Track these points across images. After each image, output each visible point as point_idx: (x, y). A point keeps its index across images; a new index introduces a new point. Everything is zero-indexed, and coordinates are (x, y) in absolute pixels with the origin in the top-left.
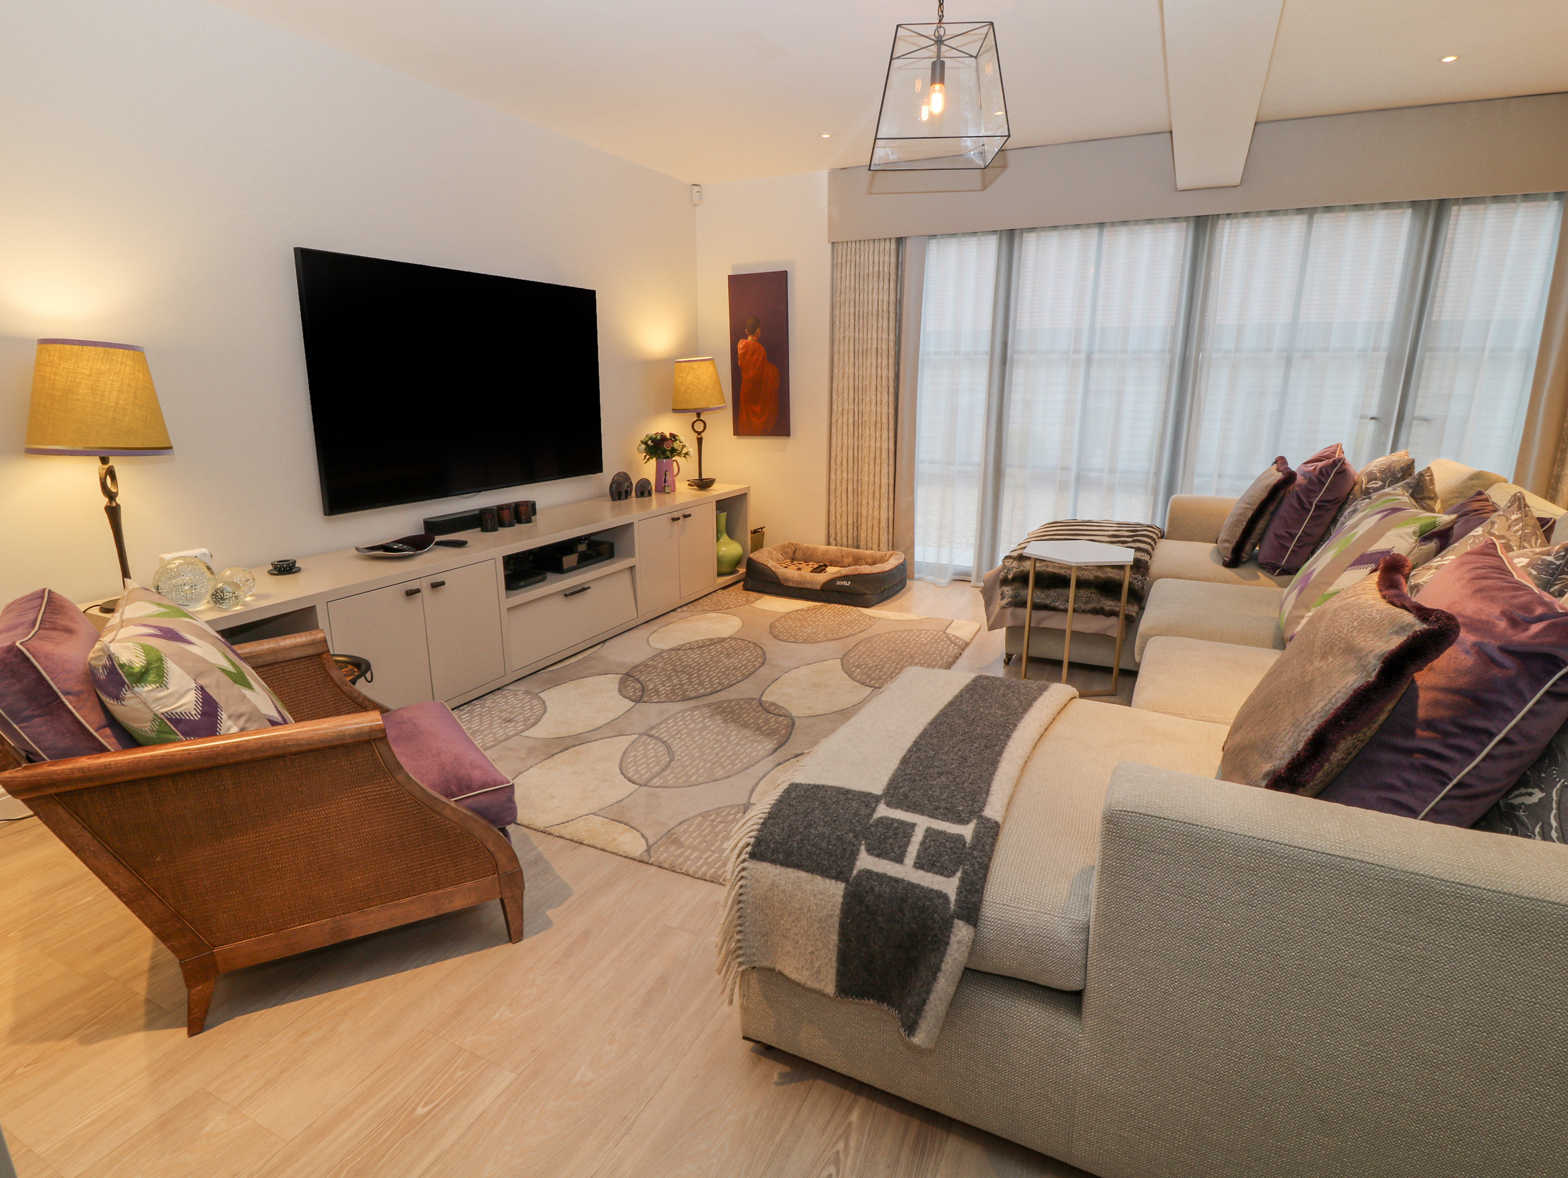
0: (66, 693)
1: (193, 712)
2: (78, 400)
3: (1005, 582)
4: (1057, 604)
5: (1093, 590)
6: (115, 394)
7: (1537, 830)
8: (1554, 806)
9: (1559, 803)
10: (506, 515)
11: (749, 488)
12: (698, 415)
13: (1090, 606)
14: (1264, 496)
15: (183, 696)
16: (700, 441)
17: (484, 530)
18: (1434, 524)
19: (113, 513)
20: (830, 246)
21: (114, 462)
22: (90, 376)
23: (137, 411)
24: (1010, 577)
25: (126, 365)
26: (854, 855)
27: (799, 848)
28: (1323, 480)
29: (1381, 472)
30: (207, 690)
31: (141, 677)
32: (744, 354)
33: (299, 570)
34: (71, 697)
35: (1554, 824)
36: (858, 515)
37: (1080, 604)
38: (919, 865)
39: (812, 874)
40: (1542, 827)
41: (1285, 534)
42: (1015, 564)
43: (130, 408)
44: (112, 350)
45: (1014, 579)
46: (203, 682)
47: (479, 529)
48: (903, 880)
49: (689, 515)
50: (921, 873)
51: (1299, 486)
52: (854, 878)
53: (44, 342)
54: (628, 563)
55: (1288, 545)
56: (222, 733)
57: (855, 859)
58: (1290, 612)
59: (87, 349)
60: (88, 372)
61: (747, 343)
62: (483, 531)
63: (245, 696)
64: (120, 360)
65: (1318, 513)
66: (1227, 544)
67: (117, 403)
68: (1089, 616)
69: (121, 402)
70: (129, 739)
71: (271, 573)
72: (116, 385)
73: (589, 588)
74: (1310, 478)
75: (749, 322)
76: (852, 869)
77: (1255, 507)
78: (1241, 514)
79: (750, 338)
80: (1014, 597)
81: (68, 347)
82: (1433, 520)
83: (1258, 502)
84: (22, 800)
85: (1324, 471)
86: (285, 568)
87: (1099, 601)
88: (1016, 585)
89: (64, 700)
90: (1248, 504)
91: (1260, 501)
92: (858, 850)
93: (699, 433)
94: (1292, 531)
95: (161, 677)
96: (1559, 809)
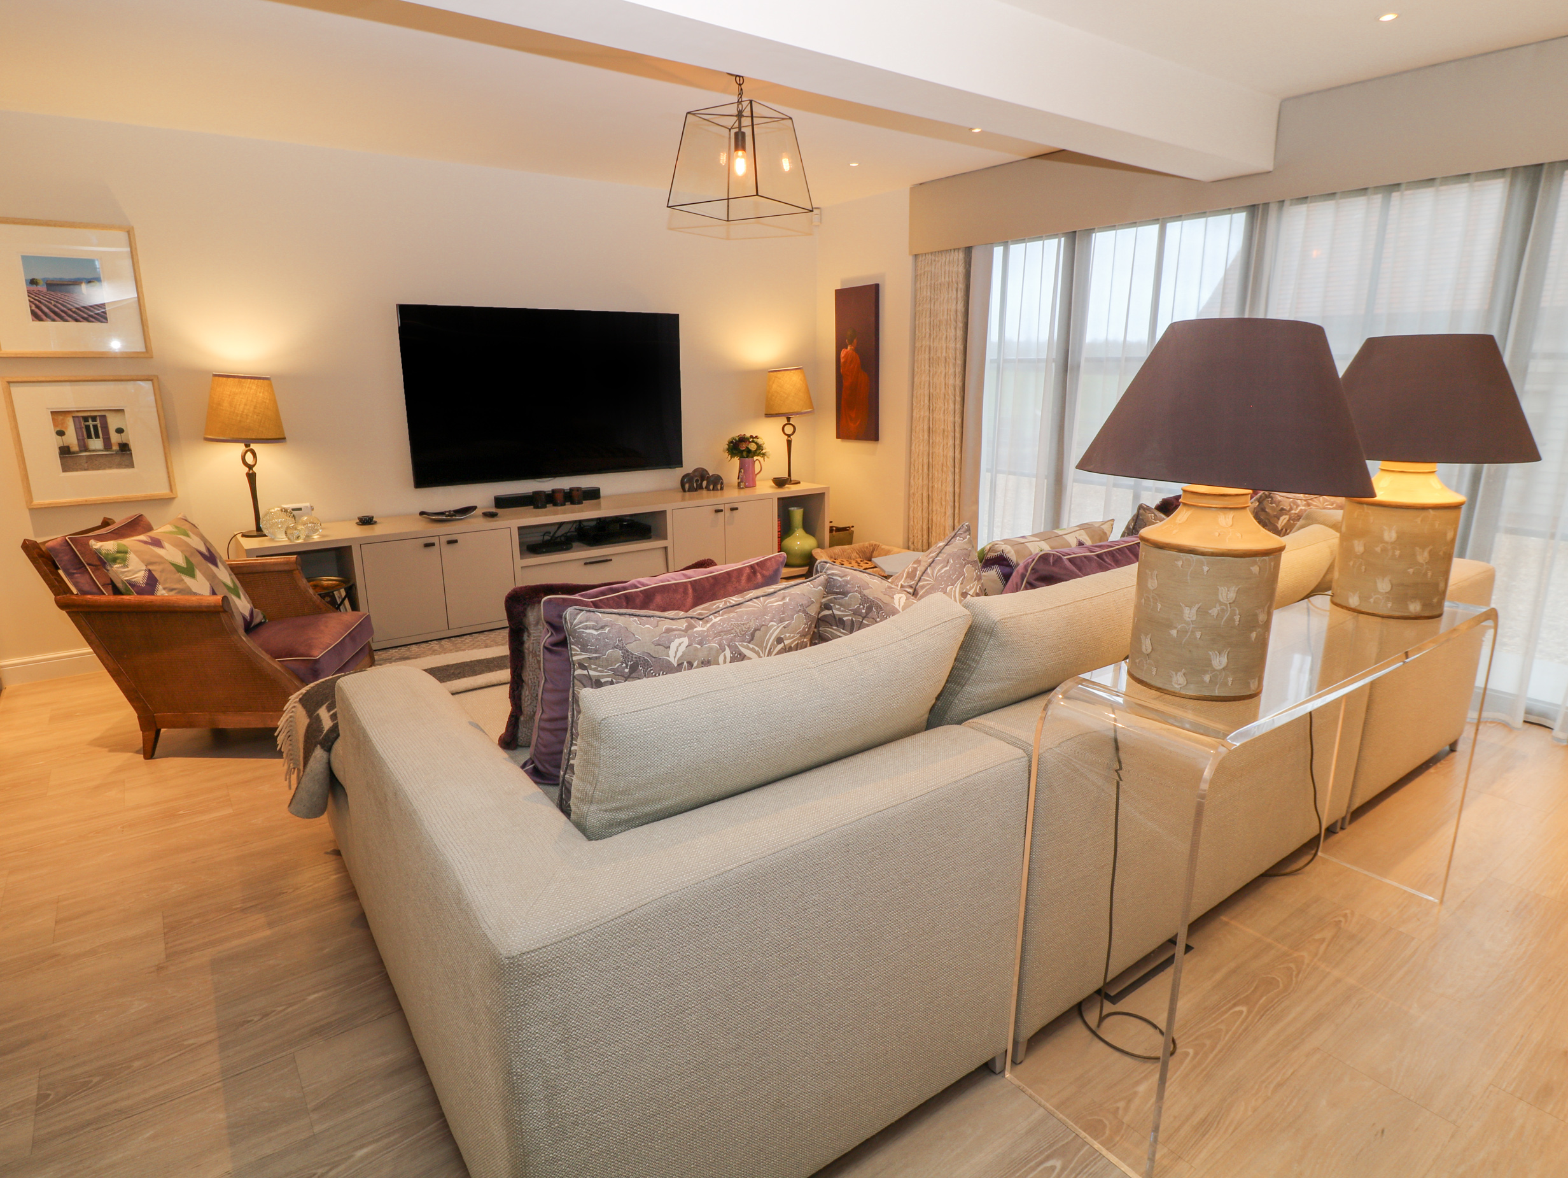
0: (89, 564)
1: (141, 582)
2: (223, 410)
6: (242, 406)
10: (560, 497)
11: (828, 488)
12: (788, 419)
15: (136, 573)
16: (789, 443)
17: (536, 507)
19: (251, 477)
20: (910, 259)
21: (253, 446)
22: (230, 395)
23: (255, 416)
25: (251, 389)
30: (154, 573)
31: (115, 560)
32: (845, 362)
33: (375, 523)
34: (91, 567)
36: (929, 521)
43: (251, 415)
44: (243, 380)
46: (150, 567)
47: (532, 507)
49: (737, 509)
53: (215, 375)
54: (661, 543)
56: (158, 594)
59: (229, 379)
60: (228, 393)
61: (847, 352)
62: (534, 508)
63: (183, 580)
64: (247, 386)
67: (243, 412)
69: (245, 411)
70: (116, 591)
71: (357, 524)
72: (244, 401)
73: (611, 560)
75: (849, 333)
79: (849, 348)
81: (221, 378)
84: (67, 612)
86: (366, 521)
89: (88, 567)
93: (789, 436)
95: (124, 561)
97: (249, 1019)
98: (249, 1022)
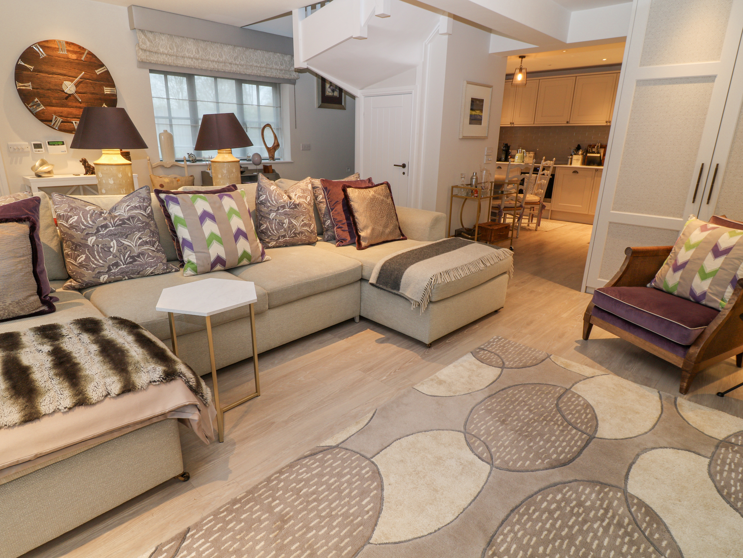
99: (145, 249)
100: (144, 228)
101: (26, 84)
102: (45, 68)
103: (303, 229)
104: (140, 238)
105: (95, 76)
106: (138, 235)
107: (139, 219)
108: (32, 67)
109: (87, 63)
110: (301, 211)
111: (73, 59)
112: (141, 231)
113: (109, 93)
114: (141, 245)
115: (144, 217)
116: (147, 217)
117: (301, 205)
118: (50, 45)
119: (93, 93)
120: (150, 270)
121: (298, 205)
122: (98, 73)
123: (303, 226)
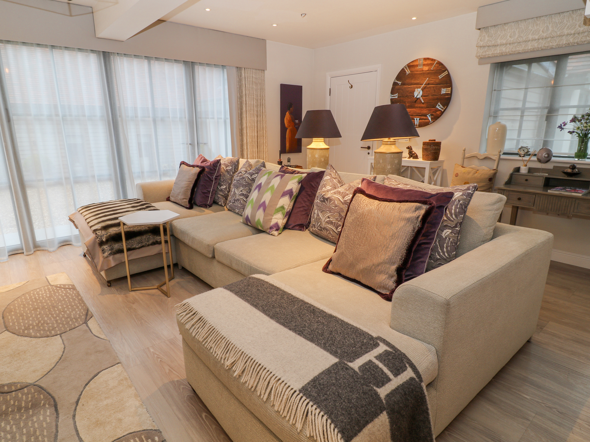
3: (101, 243)
4: (135, 246)
5: (150, 234)
7: (437, 254)
8: (439, 246)
9: (439, 245)
13: (151, 242)
14: (196, 178)
18: (301, 178)
24: (104, 240)
26: (376, 394)
27: (359, 415)
28: (215, 168)
29: (230, 163)
35: (440, 251)
37: (146, 243)
38: (396, 375)
39: (373, 421)
40: (438, 253)
41: (206, 191)
42: (103, 232)
45: (107, 241)
48: (398, 386)
50: (399, 377)
51: (206, 172)
52: (386, 404)
55: (208, 195)
57: (379, 395)
58: (264, 219)
65: (216, 181)
66: (185, 200)
68: (151, 247)
74: (210, 168)
76: (382, 401)
77: (193, 183)
78: (187, 187)
80: (112, 249)
82: (301, 176)
83: (194, 180)
85: (215, 165)
87: (154, 238)
88: (109, 244)
90: (189, 182)
91: (195, 180)
92: (375, 390)
94: (209, 190)
96: (440, 247)
97: (558, 412)
98: (559, 412)
99: (240, 198)
100: (246, 186)
101: (395, 95)
102: (408, 81)
103: (328, 227)
104: (241, 191)
105: (437, 81)
106: (242, 188)
107: (245, 180)
108: (400, 83)
109: (434, 71)
110: (329, 206)
111: (426, 71)
112: (244, 187)
113: (444, 93)
114: (240, 195)
115: (249, 180)
116: (251, 180)
117: (331, 200)
118: (415, 63)
119: (434, 95)
120: (237, 211)
121: (327, 199)
122: (440, 78)
123: (328, 222)
